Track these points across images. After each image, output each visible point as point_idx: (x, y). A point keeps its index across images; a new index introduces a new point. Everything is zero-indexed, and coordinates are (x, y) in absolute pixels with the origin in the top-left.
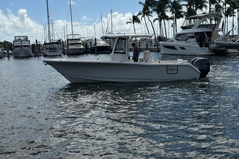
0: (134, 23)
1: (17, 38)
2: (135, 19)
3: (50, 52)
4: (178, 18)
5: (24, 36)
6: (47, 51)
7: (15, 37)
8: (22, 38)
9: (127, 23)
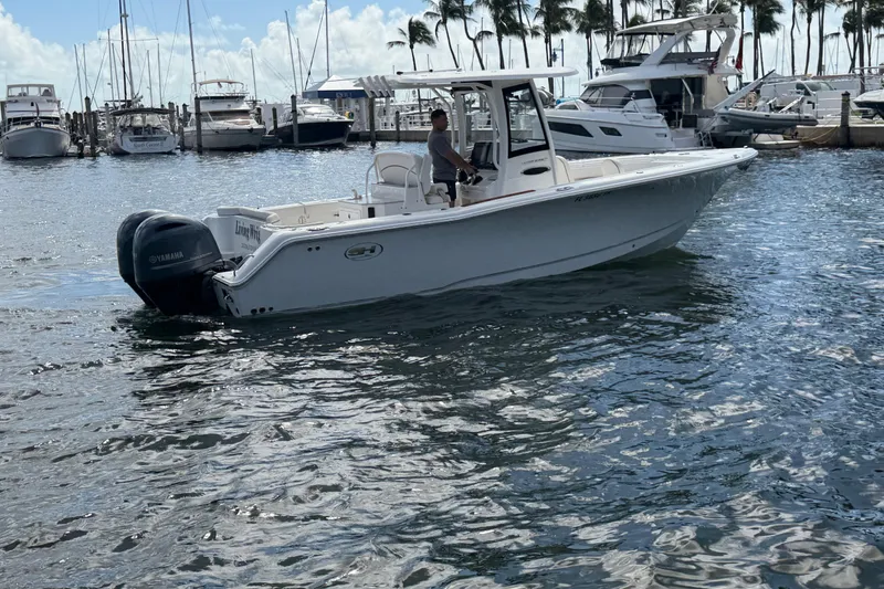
0: (412, 47)
1: (15, 92)
2: (417, 33)
3: (137, 140)
4: (556, 31)
5: (40, 86)
6: (126, 139)
7: (9, 87)
8: (33, 92)
9: (391, 44)
